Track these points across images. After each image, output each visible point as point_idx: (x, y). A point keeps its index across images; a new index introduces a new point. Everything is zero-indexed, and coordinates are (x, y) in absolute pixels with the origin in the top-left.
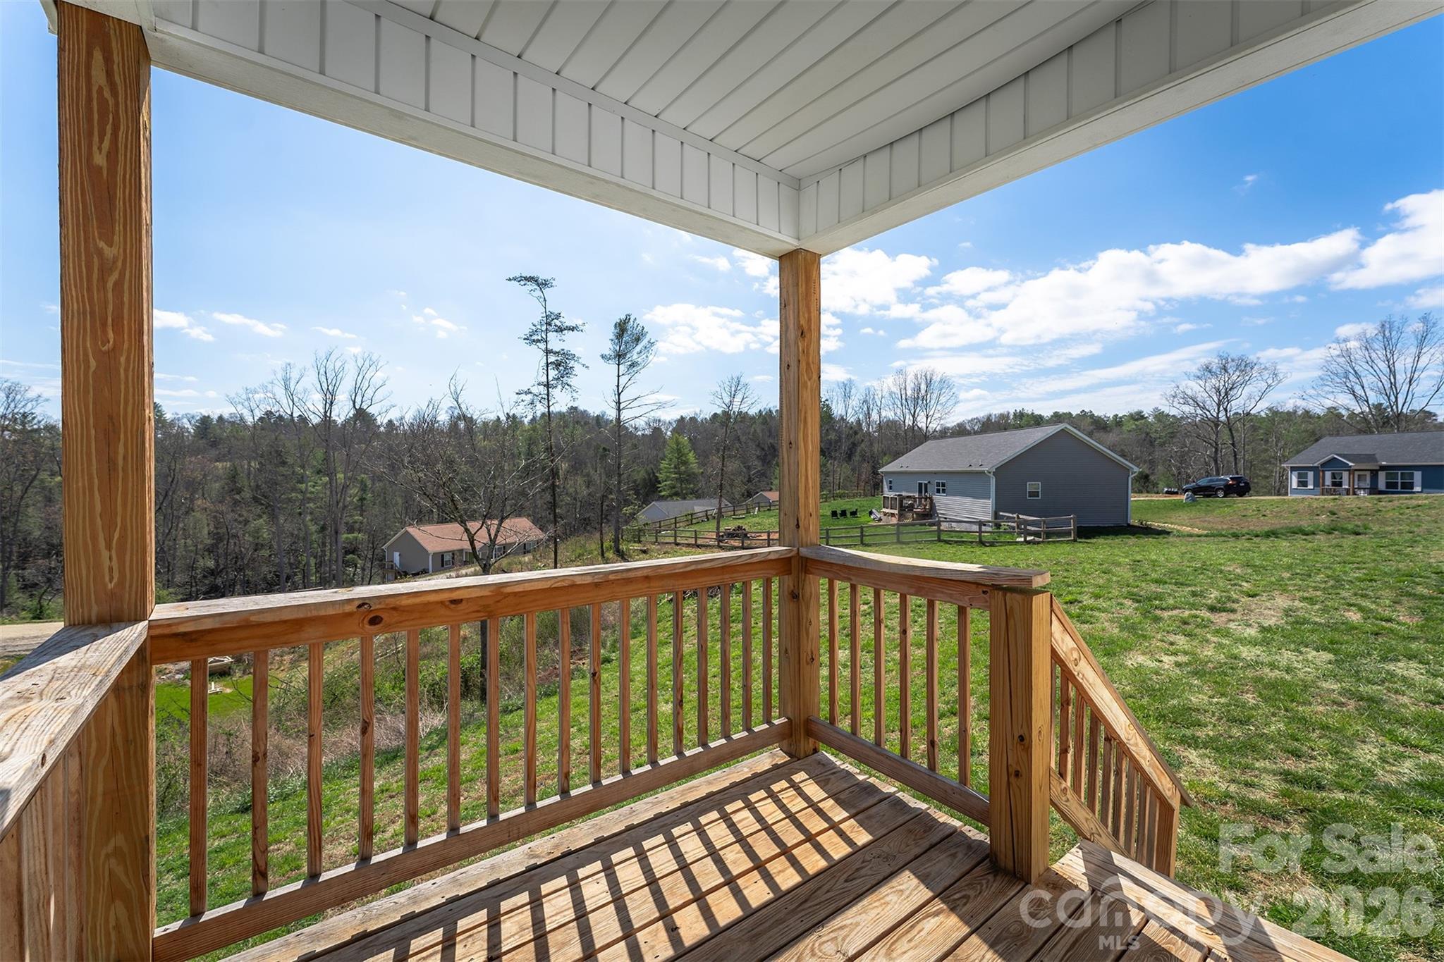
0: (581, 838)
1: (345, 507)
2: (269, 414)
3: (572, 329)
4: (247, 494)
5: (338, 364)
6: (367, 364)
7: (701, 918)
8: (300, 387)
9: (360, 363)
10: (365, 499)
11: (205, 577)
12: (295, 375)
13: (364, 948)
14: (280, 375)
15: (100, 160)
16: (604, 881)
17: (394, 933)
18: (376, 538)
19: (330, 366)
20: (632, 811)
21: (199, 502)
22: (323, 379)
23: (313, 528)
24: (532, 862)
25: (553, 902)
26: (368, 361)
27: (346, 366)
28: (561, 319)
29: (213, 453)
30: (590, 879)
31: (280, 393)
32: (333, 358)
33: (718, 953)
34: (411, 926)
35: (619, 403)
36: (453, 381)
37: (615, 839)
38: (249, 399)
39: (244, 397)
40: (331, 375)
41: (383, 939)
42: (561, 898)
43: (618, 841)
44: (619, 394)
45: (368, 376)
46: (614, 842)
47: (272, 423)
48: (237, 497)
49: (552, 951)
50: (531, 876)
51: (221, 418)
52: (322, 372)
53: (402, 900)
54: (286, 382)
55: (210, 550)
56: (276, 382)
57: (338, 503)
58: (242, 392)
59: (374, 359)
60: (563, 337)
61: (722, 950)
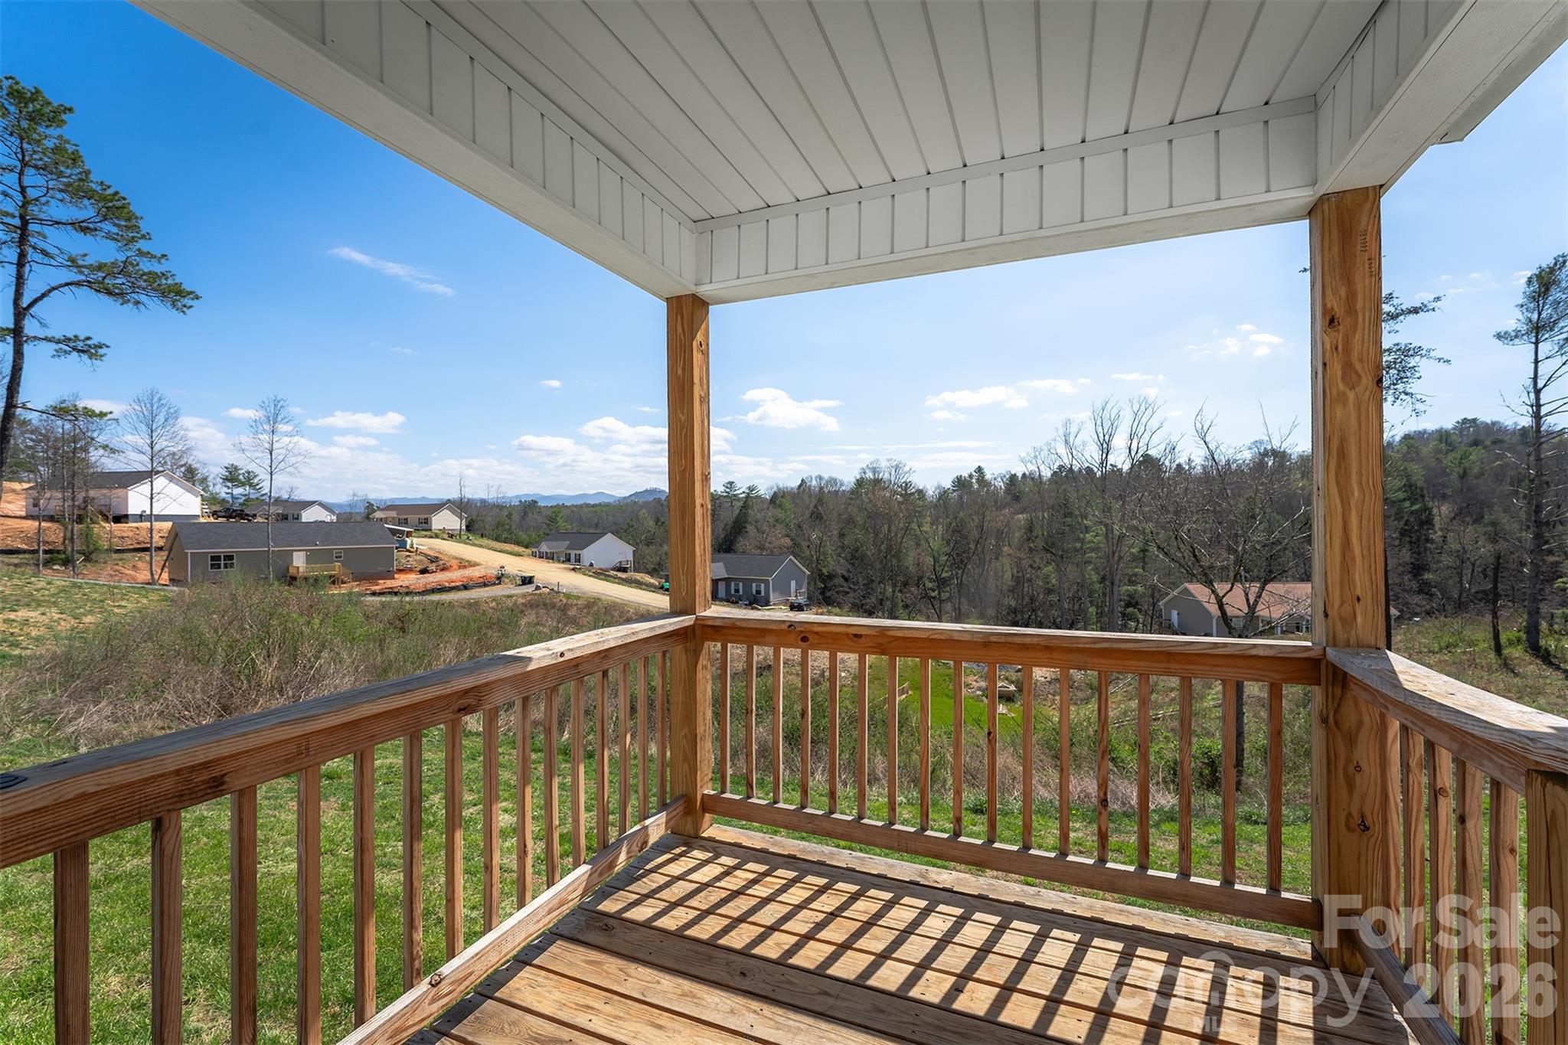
0: (970, 887)
1: (1120, 558)
2: (1061, 467)
3: (1415, 311)
4: (1040, 543)
5: (1114, 412)
6: (1143, 408)
7: (990, 1002)
8: (1078, 441)
9: (1136, 407)
10: (1146, 550)
11: (1008, 614)
12: (1073, 430)
13: (787, 863)
14: (1061, 432)
15: (680, 372)
16: (949, 924)
17: (806, 866)
18: (1155, 593)
19: (1106, 415)
20: (1038, 894)
21: (1005, 549)
22: (1100, 429)
23: (1095, 578)
24: (918, 879)
25: (901, 911)
26: (1144, 404)
27: (1121, 413)
28: (1395, 302)
29: (1017, 506)
30: (942, 916)
31: (1062, 450)
32: (1109, 407)
33: (970, 1032)
34: (817, 868)
35: (1538, 405)
36: (1199, 418)
37: (996, 904)
38: (1036, 457)
39: (1032, 455)
40: (1107, 425)
41: (798, 865)
42: (908, 913)
43: (996, 906)
44: (1538, 392)
45: (1144, 421)
46: (992, 905)
47: (1065, 476)
48: (1032, 545)
49: (866, 936)
50: (907, 887)
51: (1024, 475)
52: (1099, 423)
53: (827, 852)
54: (1066, 436)
55: (1012, 591)
56: (1058, 438)
57: (1114, 553)
58: (1031, 451)
59: (1150, 401)
60: (1396, 327)
61: (976, 1033)
